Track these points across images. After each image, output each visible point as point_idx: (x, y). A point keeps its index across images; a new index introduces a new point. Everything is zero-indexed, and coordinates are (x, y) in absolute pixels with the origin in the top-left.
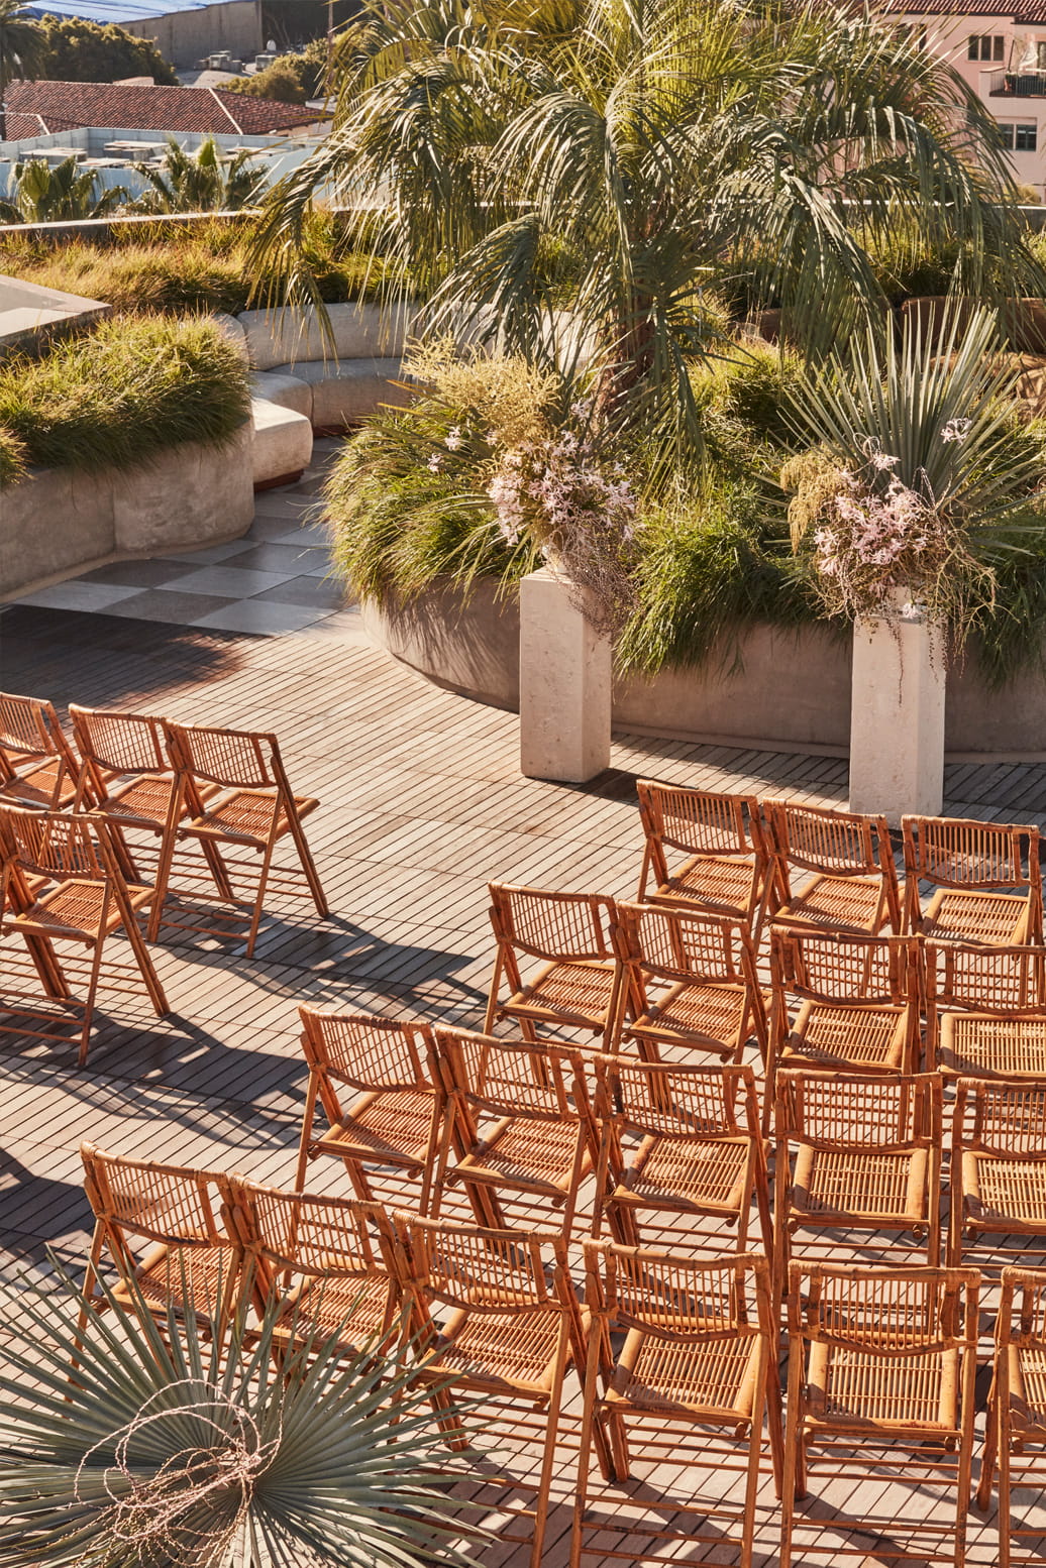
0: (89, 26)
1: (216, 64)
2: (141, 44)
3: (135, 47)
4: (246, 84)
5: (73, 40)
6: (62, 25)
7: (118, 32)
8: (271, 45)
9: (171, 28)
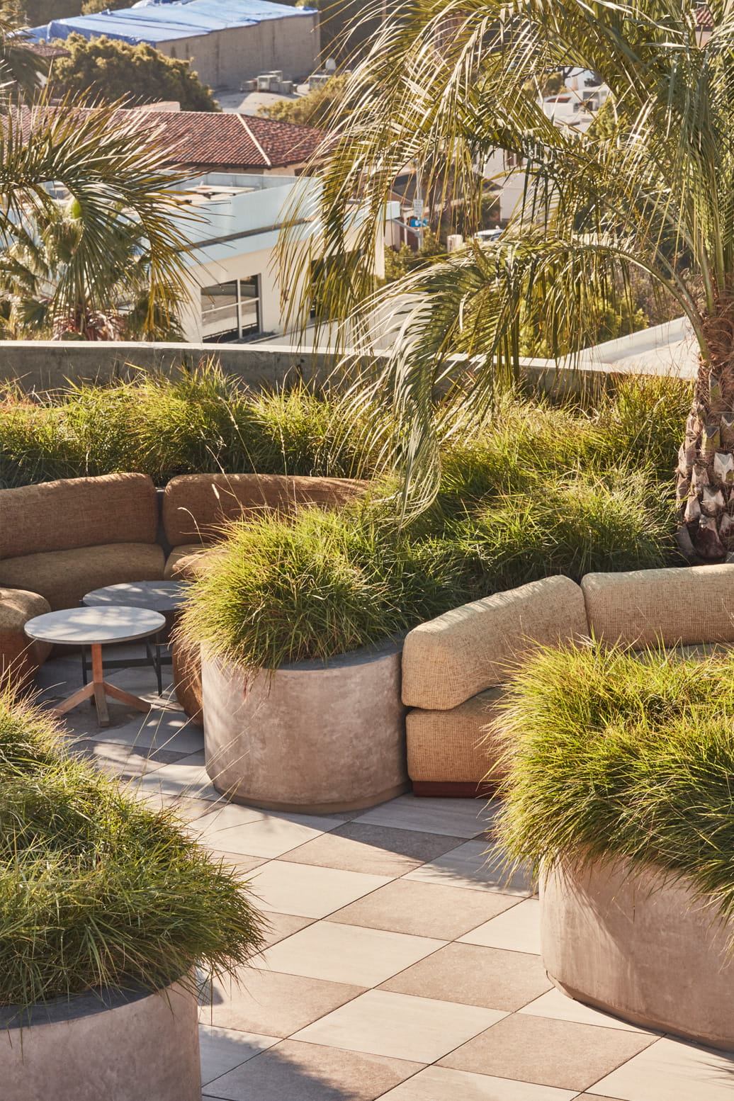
0: (118, 45)
1: (264, 85)
2: (176, 66)
3: (169, 68)
4: (290, 107)
5: (100, 62)
6: (90, 44)
7: (150, 52)
8: (330, 63)
9: (217, 46)
